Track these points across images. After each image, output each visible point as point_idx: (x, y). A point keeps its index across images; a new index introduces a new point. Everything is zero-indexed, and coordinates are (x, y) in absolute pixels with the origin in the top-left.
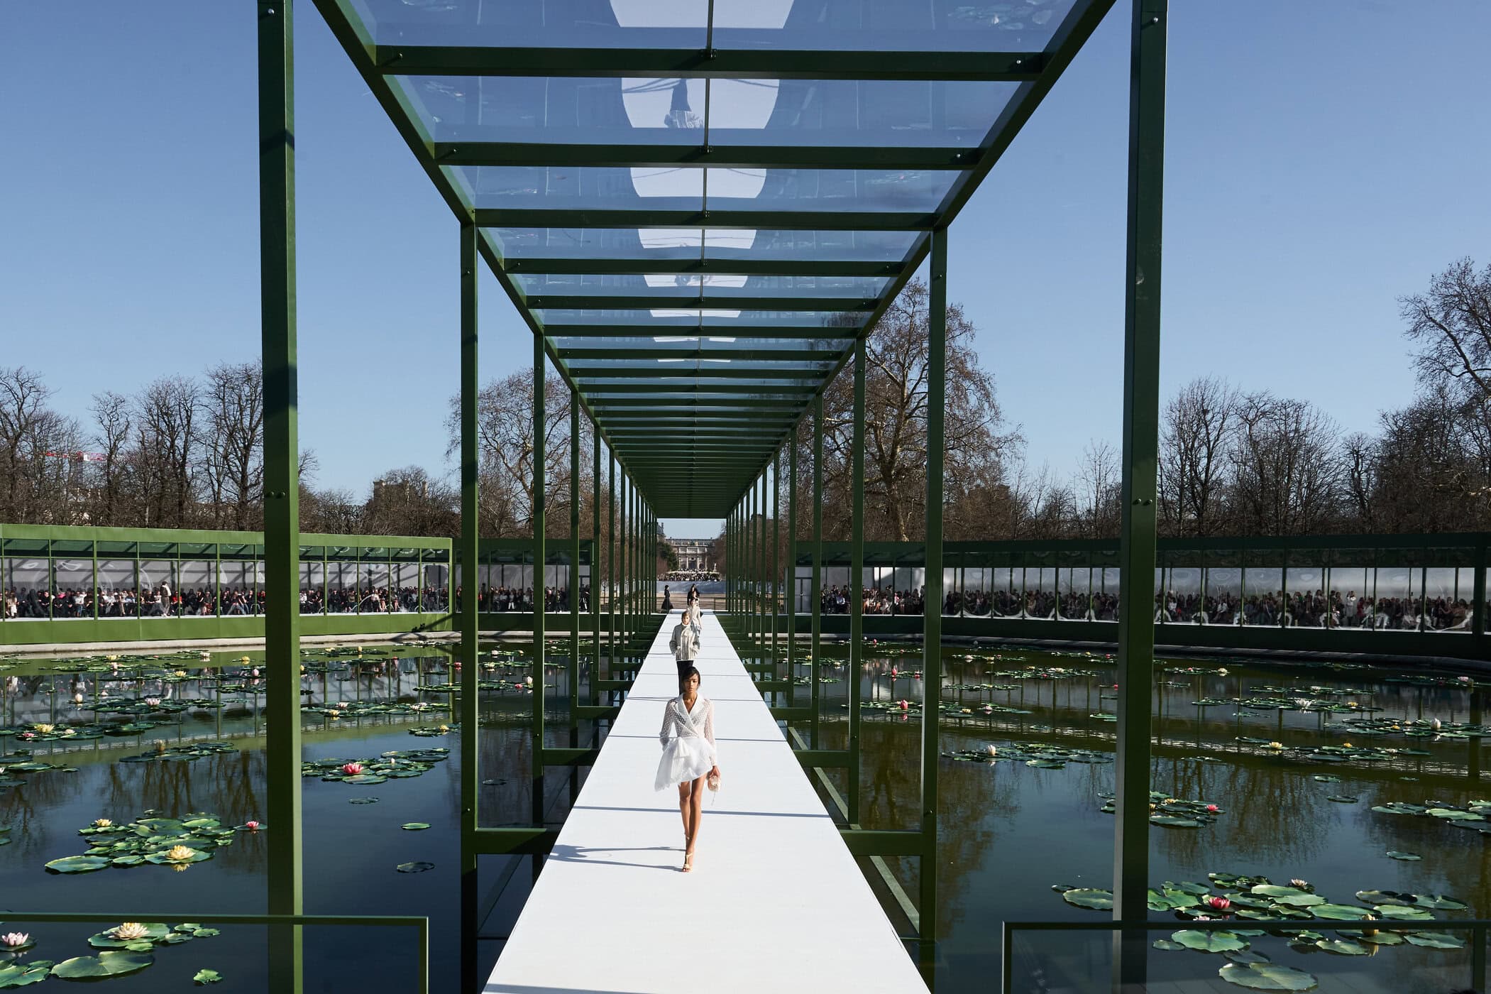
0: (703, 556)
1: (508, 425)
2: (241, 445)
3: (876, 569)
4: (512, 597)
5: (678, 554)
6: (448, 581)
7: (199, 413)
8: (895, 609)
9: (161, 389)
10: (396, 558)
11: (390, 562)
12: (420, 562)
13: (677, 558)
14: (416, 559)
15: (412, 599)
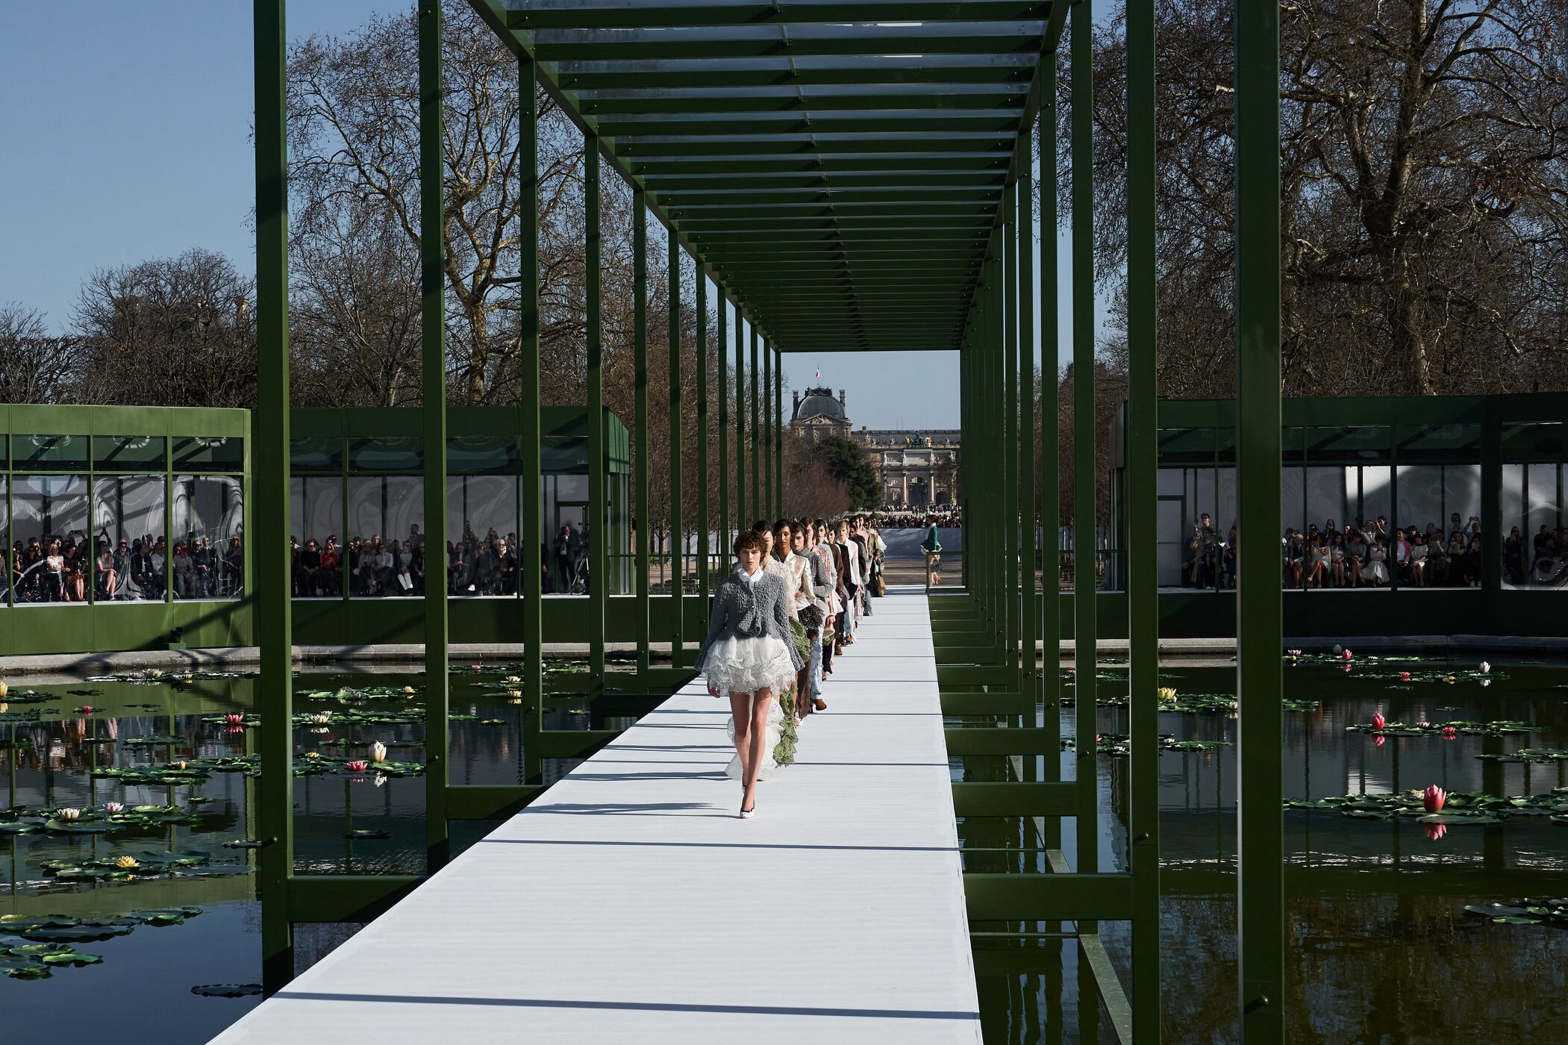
0: (942, 472)
3: (1351, 472)
4: (406, 557)
5: (882, 469)
6: (238, 519)
8: (1400, 573)
10: (114, 463)
11: (92, 472)
12: (170, 471)
13: (878, 479)
14: (159, 464)
15: (150, 568)
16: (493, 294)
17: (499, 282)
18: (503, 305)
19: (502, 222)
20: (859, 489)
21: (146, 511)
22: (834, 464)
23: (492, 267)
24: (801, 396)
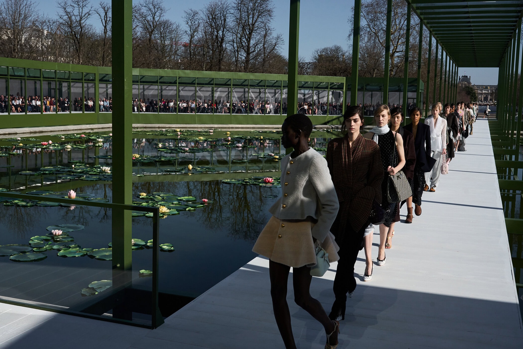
0: (491, 94)
1: (381, 21)
2: (248, 33)
5: (478, 93)
7: (229, 18)
9: (213, 6)
10: (318, 87)
11: (314, 89)
12: (329, 89)
13: (477, 95)
14: (327, 88)
15: (324, 108)
16: (396, 54)
17: (398, 52)
18: (398, 57)
19: (399, 39)
20: (472, 97)
21: (324, 97)
22: (467, 92)
23: (396, 49)
24: (461, 77)
